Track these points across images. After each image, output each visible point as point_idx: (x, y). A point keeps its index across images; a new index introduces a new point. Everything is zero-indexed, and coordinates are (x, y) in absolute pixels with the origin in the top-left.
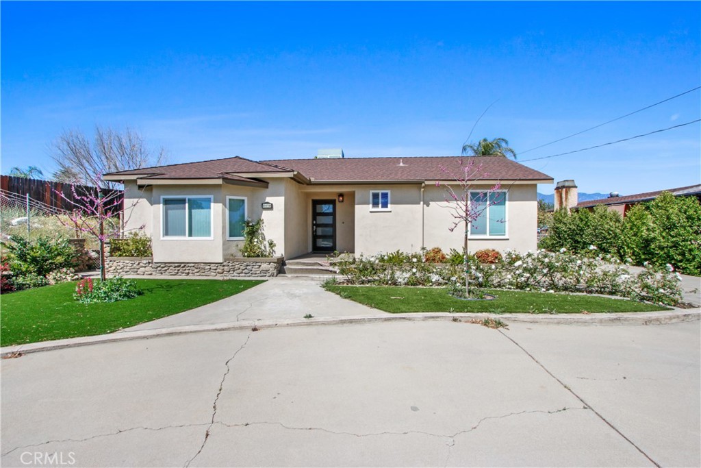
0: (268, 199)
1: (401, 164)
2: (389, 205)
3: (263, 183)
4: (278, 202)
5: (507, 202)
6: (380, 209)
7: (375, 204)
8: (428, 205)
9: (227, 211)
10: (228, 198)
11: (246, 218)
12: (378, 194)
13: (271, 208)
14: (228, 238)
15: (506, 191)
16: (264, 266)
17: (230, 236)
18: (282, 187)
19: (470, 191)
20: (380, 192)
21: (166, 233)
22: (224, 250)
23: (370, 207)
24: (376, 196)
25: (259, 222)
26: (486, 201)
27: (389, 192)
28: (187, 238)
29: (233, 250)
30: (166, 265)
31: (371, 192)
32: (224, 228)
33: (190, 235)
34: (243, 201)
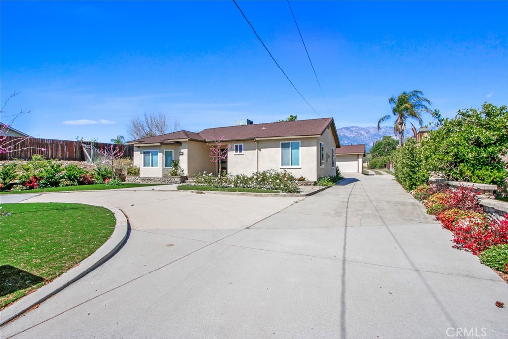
0: (182, 151)
1: (264, 128)
2: (243, 151)
3: (179, 143)
4: (185, 151)
5: (300, 148)
6: (238, 153)
7: (236, 151)
8: (260, 151)
9: (164, 156)
10: (164, 151)
11: (173, 159)
12: (237, 146)
13: (183, 154)
14: (164, 167)
15: (300, 142)
16: (176, 179)
17: (166, 166)
18: (186, 145)
19: (281, 142)
20: (239, 145)
21: (145, 166)
22: (163, 172)
23: (234, 153)
24: (236, 147)
25: (178, 160)
26: (289, 147)
27: (242, 144)
28: (151, 167)
29: (167, 173)
30: (144, 179)
31: (235, 145)
32: (163, 163)
33: (152, 166)
34: (172, 152)
